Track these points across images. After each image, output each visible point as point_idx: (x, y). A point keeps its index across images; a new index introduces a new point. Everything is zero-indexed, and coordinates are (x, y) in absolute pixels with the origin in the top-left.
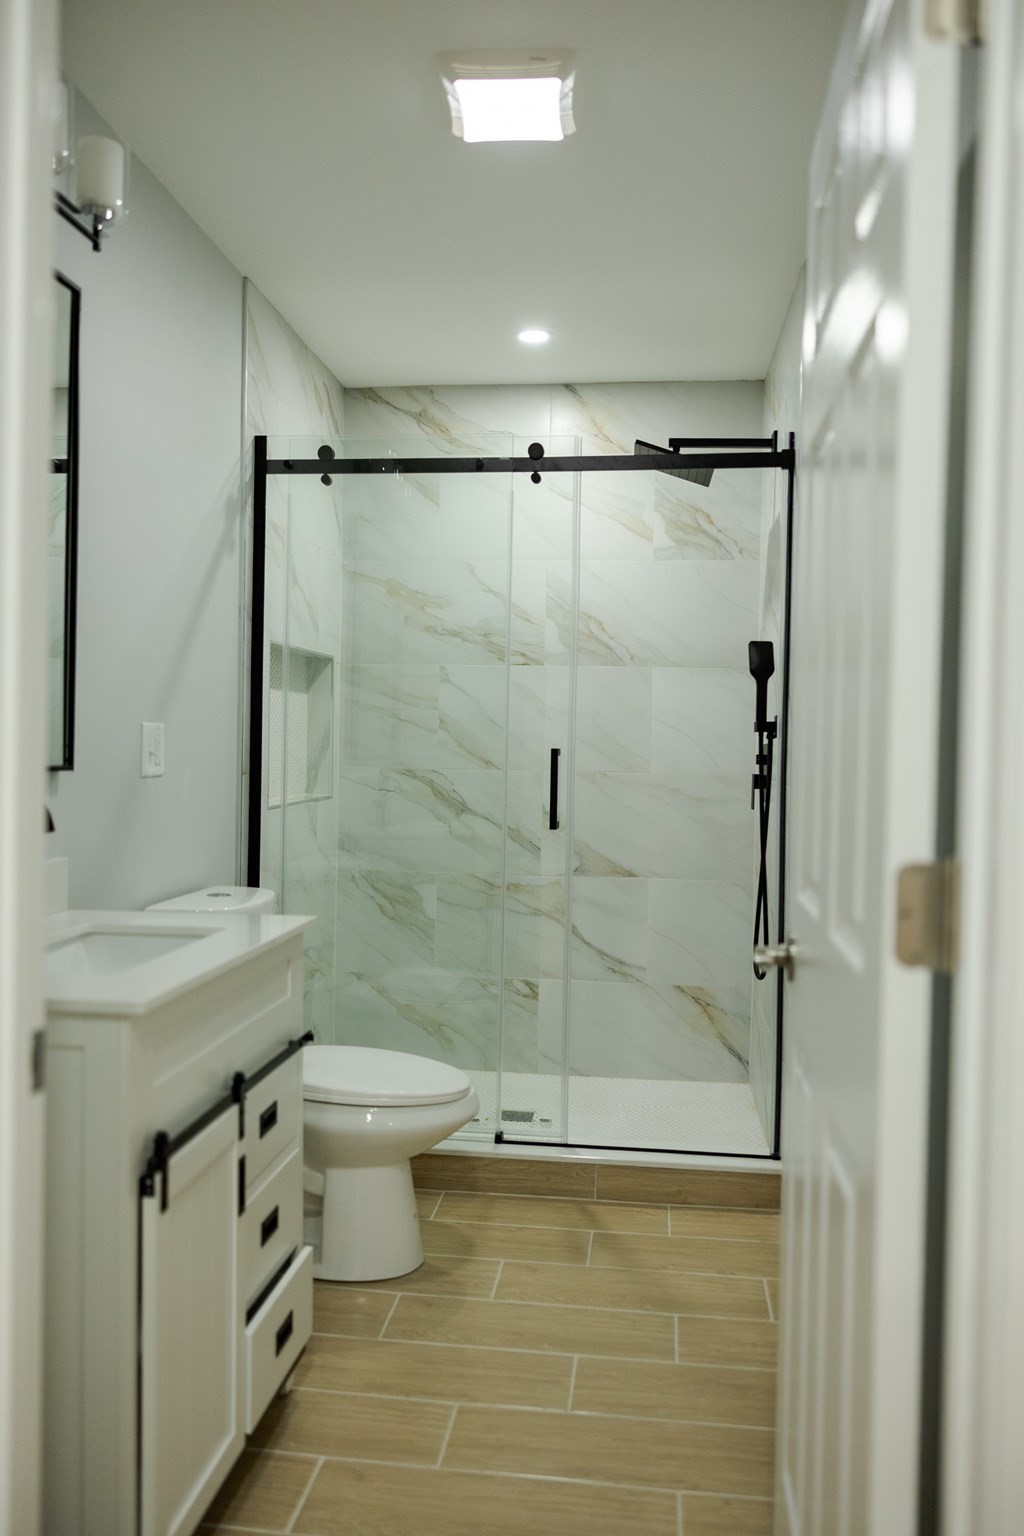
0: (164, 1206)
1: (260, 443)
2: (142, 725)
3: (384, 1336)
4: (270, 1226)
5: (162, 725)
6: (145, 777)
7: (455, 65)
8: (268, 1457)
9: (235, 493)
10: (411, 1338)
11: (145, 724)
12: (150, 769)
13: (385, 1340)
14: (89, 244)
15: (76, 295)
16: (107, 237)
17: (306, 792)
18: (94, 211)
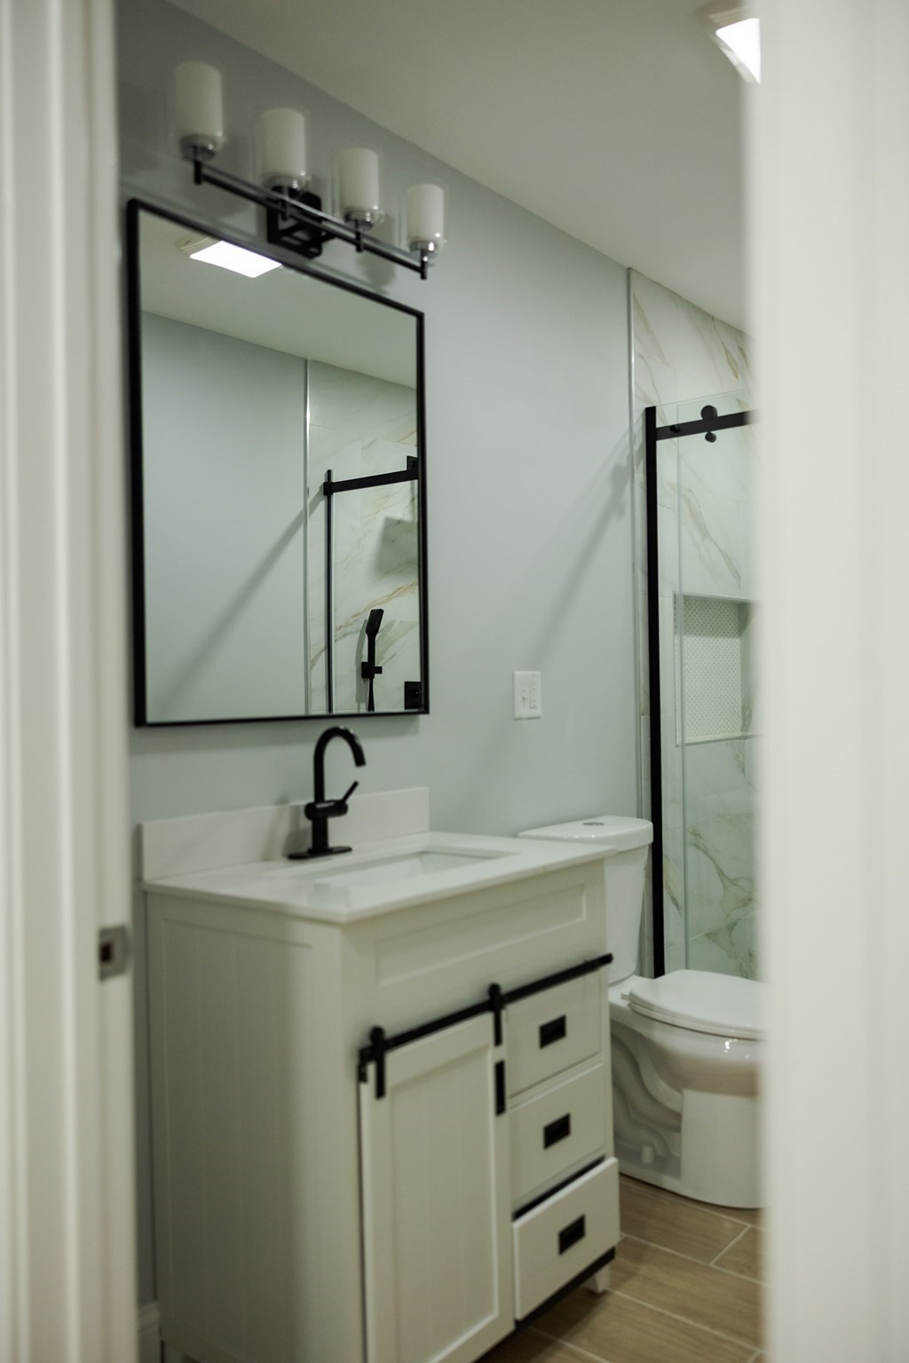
0: (380, 1092)
1: (650, 413)
2: (513, 675)
3: (716, 1264)
4: (557, 1131)
5: (538, 673)
6: (520, 719)
7: (712, 16)
8: (559, 1347)
9: (624, 462)
10: (742, 1272)
11: (517, 673)
12: (523, 711)
13: (717, 1268)
14: (418, 275)
15: (420, 317)
16: (432, 265)
17: (742, 730)
18: (419, 246)
